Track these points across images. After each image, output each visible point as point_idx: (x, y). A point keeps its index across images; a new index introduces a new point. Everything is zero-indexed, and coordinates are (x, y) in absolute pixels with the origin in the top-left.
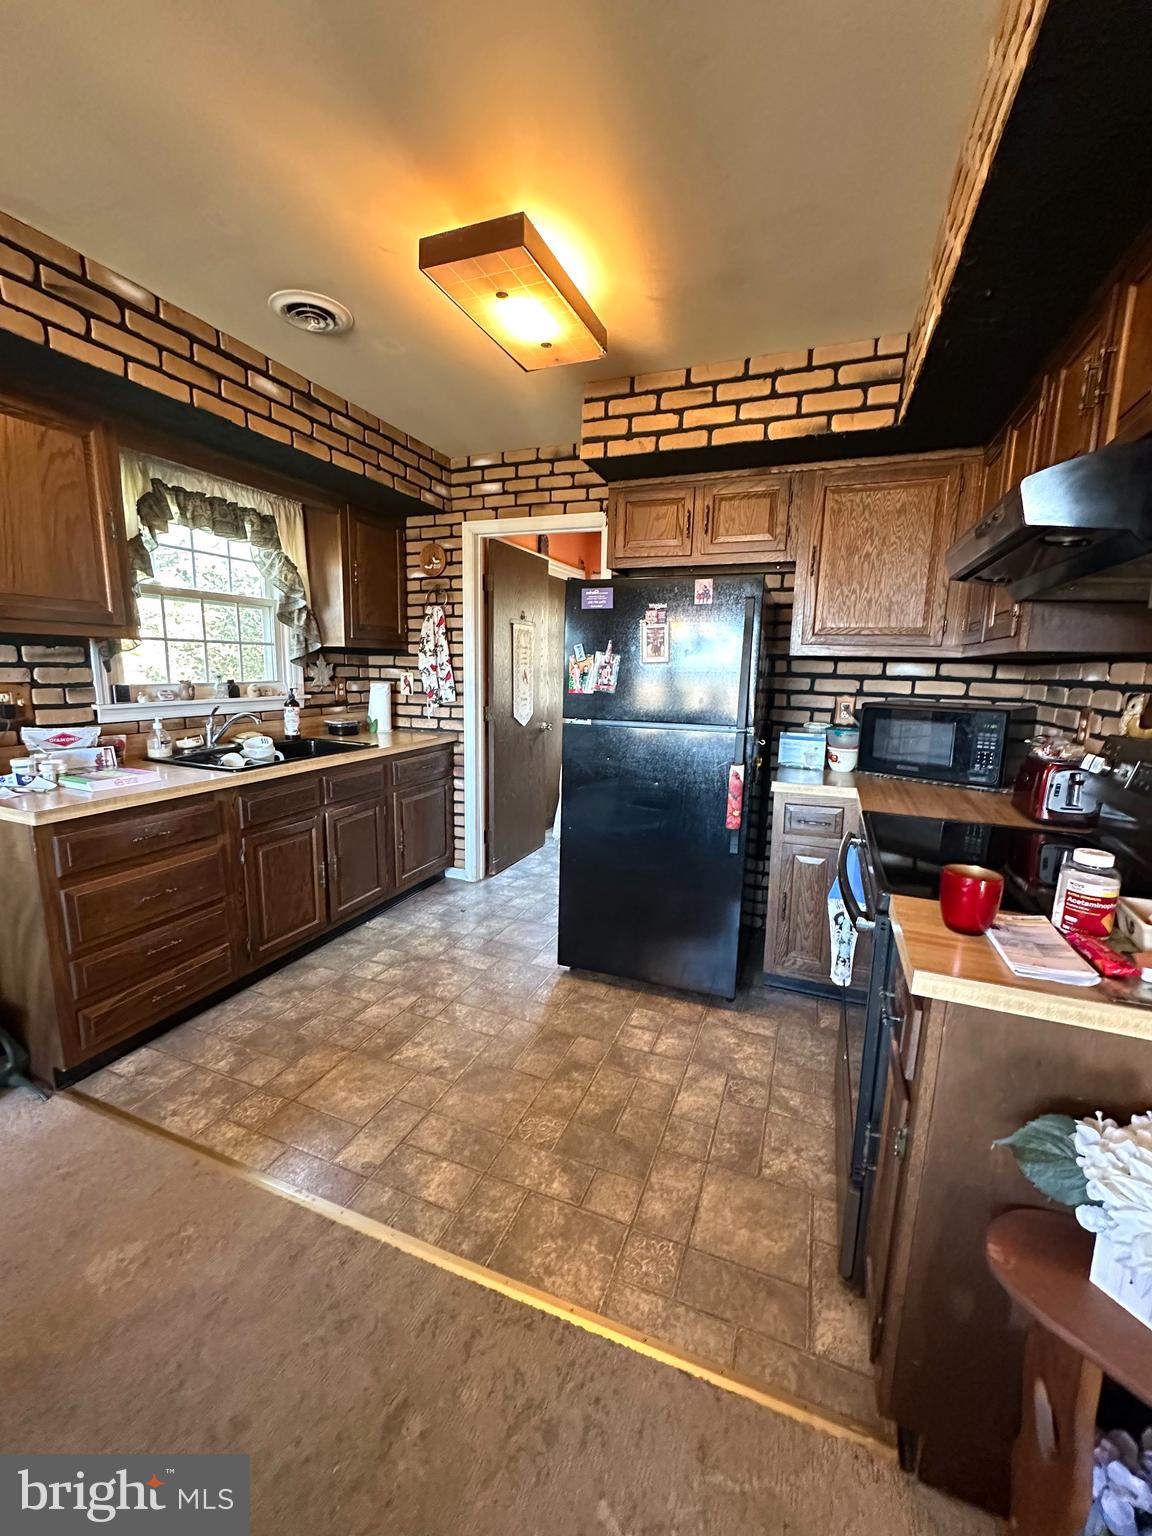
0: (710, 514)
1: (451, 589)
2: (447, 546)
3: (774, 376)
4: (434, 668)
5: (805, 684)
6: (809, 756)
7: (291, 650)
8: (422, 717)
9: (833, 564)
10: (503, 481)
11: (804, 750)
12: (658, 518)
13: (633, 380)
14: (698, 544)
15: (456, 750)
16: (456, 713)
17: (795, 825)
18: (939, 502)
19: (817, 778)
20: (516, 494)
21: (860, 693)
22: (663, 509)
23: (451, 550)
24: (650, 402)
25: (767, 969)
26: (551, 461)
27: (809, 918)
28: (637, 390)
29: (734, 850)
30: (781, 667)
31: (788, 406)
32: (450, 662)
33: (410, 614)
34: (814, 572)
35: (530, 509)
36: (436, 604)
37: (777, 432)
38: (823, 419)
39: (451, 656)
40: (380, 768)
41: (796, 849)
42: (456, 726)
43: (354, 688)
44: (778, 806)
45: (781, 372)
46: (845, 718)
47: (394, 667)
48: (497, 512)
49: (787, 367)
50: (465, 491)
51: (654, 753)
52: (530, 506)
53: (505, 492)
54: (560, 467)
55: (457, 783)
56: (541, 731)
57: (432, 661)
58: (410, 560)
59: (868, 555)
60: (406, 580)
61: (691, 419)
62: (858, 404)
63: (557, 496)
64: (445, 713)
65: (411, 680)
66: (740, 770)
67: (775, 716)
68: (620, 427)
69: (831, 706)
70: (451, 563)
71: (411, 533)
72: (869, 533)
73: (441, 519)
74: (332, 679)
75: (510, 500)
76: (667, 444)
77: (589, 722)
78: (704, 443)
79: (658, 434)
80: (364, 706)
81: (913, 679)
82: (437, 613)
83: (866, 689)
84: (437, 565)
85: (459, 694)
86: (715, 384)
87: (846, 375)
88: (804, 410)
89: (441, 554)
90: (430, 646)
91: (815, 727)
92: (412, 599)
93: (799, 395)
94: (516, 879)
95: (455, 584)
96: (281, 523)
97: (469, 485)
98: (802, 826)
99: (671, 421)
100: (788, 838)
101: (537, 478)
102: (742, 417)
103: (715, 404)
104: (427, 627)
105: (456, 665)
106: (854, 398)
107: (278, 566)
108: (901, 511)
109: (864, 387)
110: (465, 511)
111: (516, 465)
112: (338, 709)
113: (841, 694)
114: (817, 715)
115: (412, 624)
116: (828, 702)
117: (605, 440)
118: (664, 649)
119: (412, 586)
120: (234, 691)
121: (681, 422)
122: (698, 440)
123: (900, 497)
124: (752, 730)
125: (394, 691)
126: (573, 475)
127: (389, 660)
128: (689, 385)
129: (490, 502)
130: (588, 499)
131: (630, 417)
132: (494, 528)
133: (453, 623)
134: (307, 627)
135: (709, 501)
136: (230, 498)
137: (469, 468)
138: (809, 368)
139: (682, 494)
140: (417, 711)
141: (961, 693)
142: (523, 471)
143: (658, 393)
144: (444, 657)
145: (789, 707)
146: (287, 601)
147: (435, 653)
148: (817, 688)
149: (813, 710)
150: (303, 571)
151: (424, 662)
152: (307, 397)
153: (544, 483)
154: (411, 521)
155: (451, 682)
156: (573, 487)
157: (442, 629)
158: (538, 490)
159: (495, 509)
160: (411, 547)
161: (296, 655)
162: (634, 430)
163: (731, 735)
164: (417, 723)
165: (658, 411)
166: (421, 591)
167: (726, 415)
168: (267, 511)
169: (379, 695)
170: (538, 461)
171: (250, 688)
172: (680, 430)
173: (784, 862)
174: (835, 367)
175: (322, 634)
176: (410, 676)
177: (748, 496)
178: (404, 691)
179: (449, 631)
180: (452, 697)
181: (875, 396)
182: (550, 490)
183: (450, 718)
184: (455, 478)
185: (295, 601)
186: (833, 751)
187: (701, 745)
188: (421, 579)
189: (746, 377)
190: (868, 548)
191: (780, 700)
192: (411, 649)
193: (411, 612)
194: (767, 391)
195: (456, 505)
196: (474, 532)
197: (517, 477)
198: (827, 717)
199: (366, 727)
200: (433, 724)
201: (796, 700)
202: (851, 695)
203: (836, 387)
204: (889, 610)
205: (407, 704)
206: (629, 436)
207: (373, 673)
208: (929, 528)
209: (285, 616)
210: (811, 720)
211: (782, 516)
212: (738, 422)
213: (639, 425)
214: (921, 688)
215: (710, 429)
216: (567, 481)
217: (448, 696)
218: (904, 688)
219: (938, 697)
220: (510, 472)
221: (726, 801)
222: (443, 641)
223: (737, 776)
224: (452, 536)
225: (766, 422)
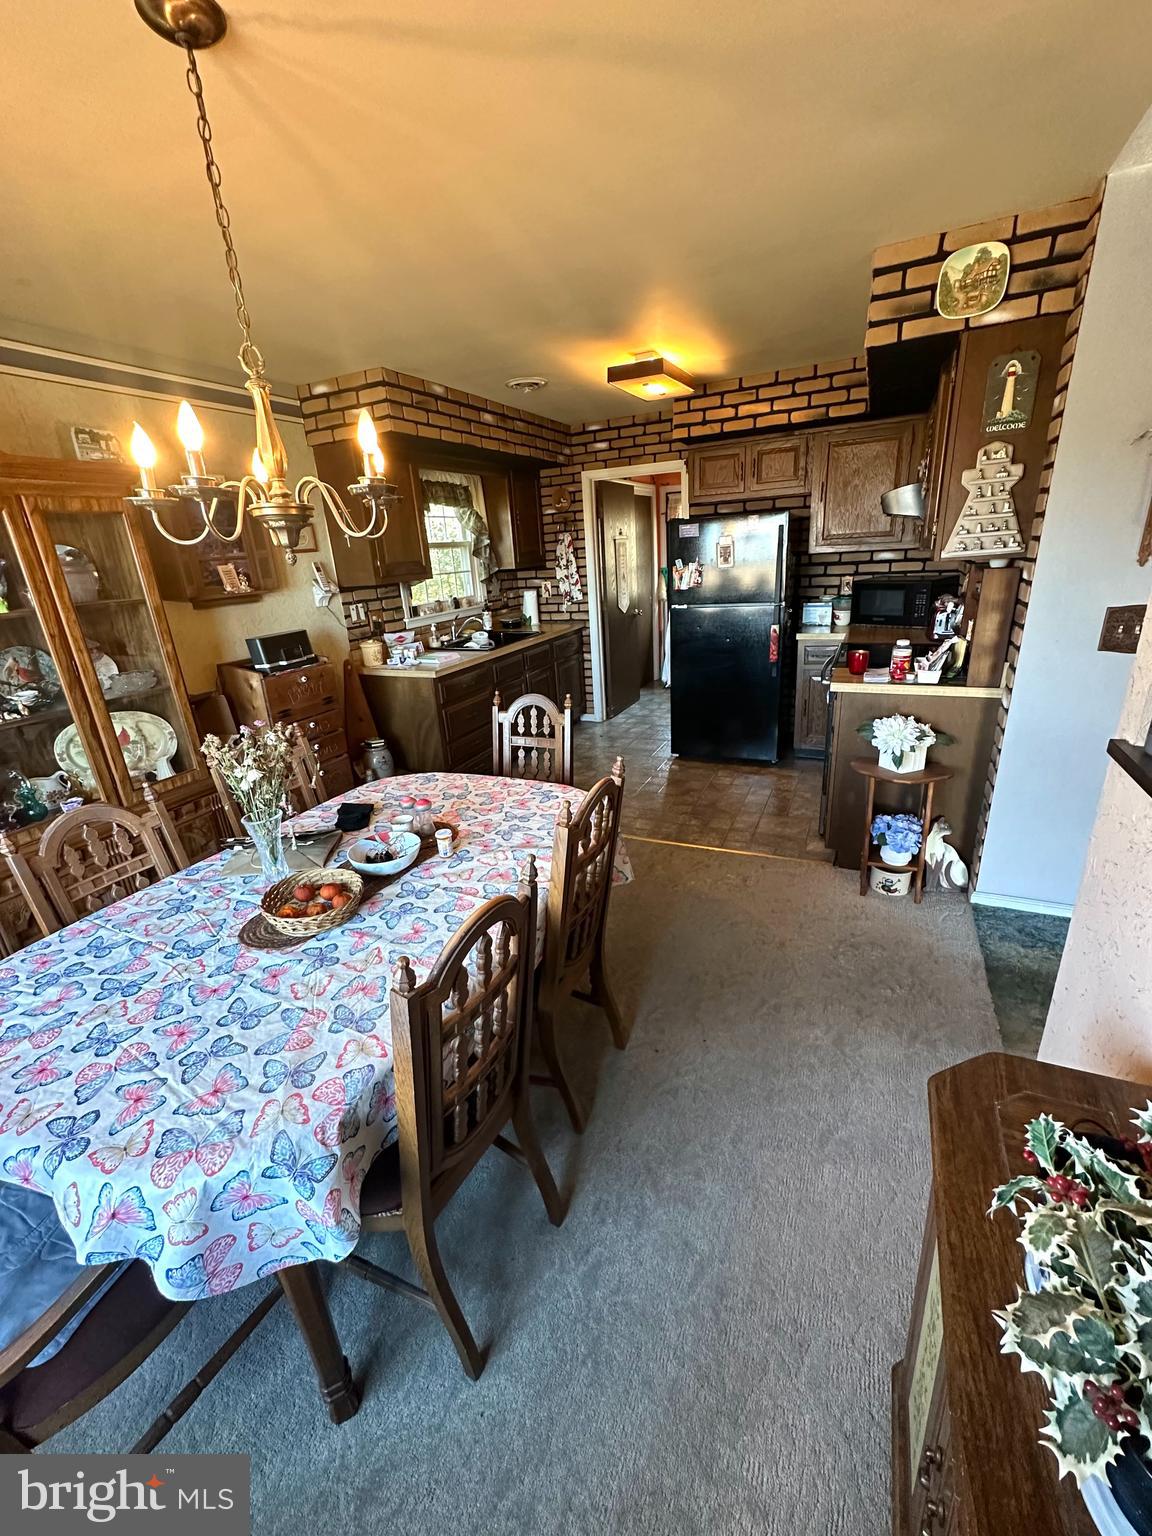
0: (757, 464)
1: (575, 520)
2: (571, 489)
3: (793, 382)
4: (567, 577)
5: (820, 570)
6: (822, 617)
7: (480, 575)
8: (559, 612)
9: (835, 494)
10: (610, 440)
11: (818, 613)
12: (721, 469)
13: (705, 385)
14: (748, 484)
15: (584, 633)
16: (582, 608)
17: (811, 659)
18: (900, 451)
19: (827, 630)
20: (620, 449)
21: (856, 573)
22: (724, 462)
23: (574, 493)
24: (716, 401)
25: (796, 746)
26: (644, 425)
27: (820, 713)
28: (708, 392)
29: (774, 674)
30: (805, 560)
31: (803, 401)
32: (577, 572)
33: (546, 540)
34: (824, 498)
35: (631, 460)
36: (566, 531)
37: (796, 417)
38: (823, 410)
39: (578, 567)
40: (547, 646)
41: (812, 673)
42: (582, 616)
43: (511, 596)
44: (801, 648)
45: (798, 380)
46: (846, 591)
47: (536, 578)
48: (606, 464)
49: (801, 377)
50: (582, 449)
51: (724, 622)
52: (630, 457)
53: (611, 449)
54: (650, 429)
55: (586, 656)
56: (635, 616)
57: (565, 572)
58: (544, 501)
59: (856, 486)
60: (542, 515)
61: (744, 410)
62: (844, 399)
63: (649, 449)
64: (575, 608)
65: (549, 587)
66: (776, 627)
67: (801, 592)
68: (698, 418)
69: (837, 583)
70: (574, 502)
71: (544, 481)
72: (857, 472)
73: (565, 470)
74: (501, 590)
75: (615, 454)
76: (728, 427)
77: (685, 606)
78: (751, 426)
79: (723, 421)
80: (519, 607)
81: (890, 562)
82: (567, 538)
83: (860, 570)
84: (565, 503)
85: (585, 594)
86: (757, 388)
87: (837, 381)
88: (813, 404)
89: (568, 496)
90: (563, 562)
91: (827, 598)
92: (547, 529)
93: (809, 394)
94: (628, 719)
95: (578, 516)
96: (472, 489)
97: (585, 445)
98: (814, 659)
99: (730, 412)
100: (808, 667)
101: (634, 437)
102: (775, 408)
103: (758, 401)
104: (561, 549)
105: (583, 574)
106: (842, 396)
107: (473, 519)
108: (876, 457)
109: (848, 388)
110: (583, 464)
111: (619, 428)
112: (504, 611)
113: (844, 575)
114: (829, 590)
115: (548, 547)
116: (835, 581)
117: (689, 425)
118: (731, 559)
119: (547, 520)
120: (457, 603)
121: (737, 413)
122: (748, 424)
123: (876, 448)
124: (783, 604)
125: (539, 596)
126: (659, 434)
127: (533, 574)
128: (741, 389)
129: (601, 456)
130: (670, 451)
131: (704, 410)
132: (603, 474)
133: (579, 544)
134: (490, 558)
135: (755, 455)
136: (450, 481)
137: (585, 432)
138: (815, 377)
139: (737, 451)
140: (555, 608)
141: (920, 568)
142: (624, 433)
143: (722, 394)
144: (573, 568)
145: (811, 586)
146: (478, 541)
147: (567, 567)
148: (829, 572)
149: (826, 587)
150: (485, 520)
151: (560, 573)
152: (503, 416)
153: (639, 441)
154: (543, 473)
155: (579, 586)
156: (660, 443)
157: (571, 550)
158: (635, 446)
159: (605, 461)
160: (544, 492)
161: (483, 577)
162: (707, 418)
163: (770, 607)
164: (555, 617)
165: (722, 406)
166: (554, 523)
167: (764, 408)
168: (465, 484)
169: (530, 598)
170: (634, 425)
171: (464, 601)
172: (736, 418)
173: (804, 682)
174: (831, 376)
175: (499, 562)
176: (549, 584)
177: (781, 451)
178: (545, 595)
179: (576, 550)
180: (580, 597)
181: (855, 394)
182: (644, 445)
183: (579, 611)
184: (575, 440)
185: (482, 541)
186: (837, 613)
187: (754, 615)
188: (553, 514)
189: (776, 383)
190: (857, 482)
191: (805, 582)
192: (549, 565)
193: (547, 538)
194: (789, 392)
195: (576, 459)
196: (590, 477)
197: (620, 438)
198: (835, 591)
199: (524, 621)
200: (566, 617)
201: (816, 581)
202: (850, 575)
203: (831, 389)
204: (870, 521)
205: (547, 604)
206: (704, 423)
207: (521, 583)
208: (894, 467)
209: (476, 553)
210: (825, 593)
211: (802, 464)
212: (772, 412)
213: (710, 415)
214: (895, 567)
215: (755, 417)
216: (656, 439)
217: (579, 596)
218: (884, 568)
219: (905, 572)
220: (614, 434)
221: (769, 647)
222: (572, 558)
223: (775, 631)
224: (574, 482)
225: (789, 411)
